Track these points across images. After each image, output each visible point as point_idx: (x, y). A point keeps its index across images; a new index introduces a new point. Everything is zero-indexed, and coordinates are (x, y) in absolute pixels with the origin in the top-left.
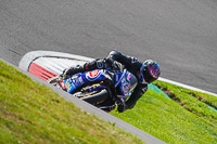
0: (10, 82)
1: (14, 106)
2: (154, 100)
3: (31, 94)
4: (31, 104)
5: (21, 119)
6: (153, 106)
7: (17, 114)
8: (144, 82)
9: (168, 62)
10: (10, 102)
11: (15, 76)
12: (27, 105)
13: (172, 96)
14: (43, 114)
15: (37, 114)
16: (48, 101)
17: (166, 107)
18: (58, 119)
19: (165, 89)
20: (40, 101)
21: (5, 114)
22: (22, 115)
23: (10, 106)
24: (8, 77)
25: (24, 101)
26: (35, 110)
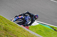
0: (12, 26)
1: (13, 32)
2: (50, 31)
3: (18, 29)
4: (18, 32)
5: (15, 36)
6: (50, 33)
7: (14, 34)
8: (34, 19)
9: (54, 21)
10: (12, 31)
11: (14, 25)
12: (17, 32)
13: (55, 30)
14: (21, 34)
15: (19, 34)
16: (22, 31)
17: (53, 33)
18: (25, 36)
19: (53, 28)
20: (20, 31)
21: (11, 34)
22: (15, 35)
23: (12, 32)
24: (12, 25)
25: (16, 31)
26: (19, 33)
